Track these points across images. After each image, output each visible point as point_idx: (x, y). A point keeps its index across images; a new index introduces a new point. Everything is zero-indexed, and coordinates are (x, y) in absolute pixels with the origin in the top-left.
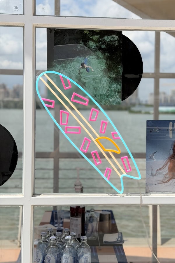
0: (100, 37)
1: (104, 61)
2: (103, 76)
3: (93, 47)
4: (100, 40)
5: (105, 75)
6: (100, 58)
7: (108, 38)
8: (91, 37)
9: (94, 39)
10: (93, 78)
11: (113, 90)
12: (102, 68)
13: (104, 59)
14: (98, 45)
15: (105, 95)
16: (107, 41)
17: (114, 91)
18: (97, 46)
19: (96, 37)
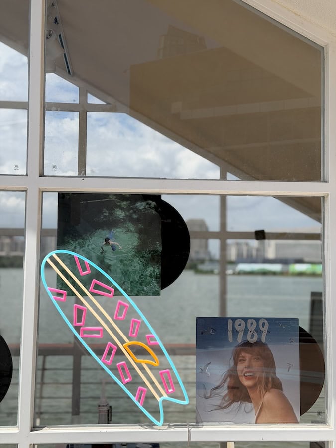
0: (130, 203)
1: (137, 235)
3: (121, 217)
4: (131, 206)
6: (131, 231)
7: (142, 205)
8: (119, 204)
9: (123, 206)
10: (121, 258)
11: (149, 275)
12: (134, 244)
13: (136, 232)
14: (128, 214)
15: (138, 282)
16: (141, 208)
17: (151, 276)
18: (126, 216)
19: (125, 203)
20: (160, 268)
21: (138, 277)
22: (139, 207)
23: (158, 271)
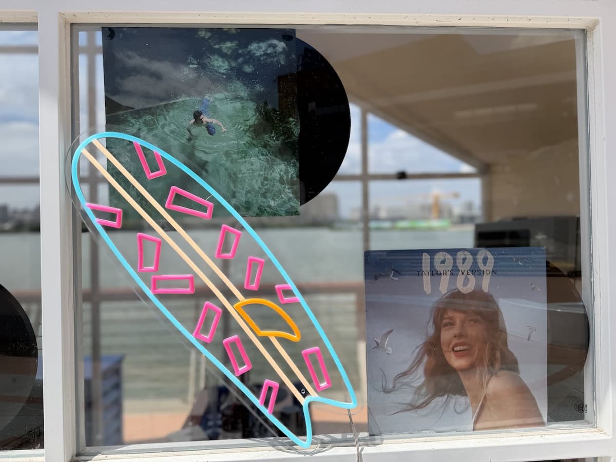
0: (238, 45)
2: (251, 145)
3: (222, 71)
5: (254, 142)
6: (242, 98)
8: (217, 46)
9: (225, 51)
10: (226, 149)
11: (278, 179)
14: (233, 64)
16: (258, 54)
17: (281, 181)
18: (232, 69)
19: (228, 44)
20: (298, 165)
21: (259, 182)
22: (255, 52)
23: (293, 172)
